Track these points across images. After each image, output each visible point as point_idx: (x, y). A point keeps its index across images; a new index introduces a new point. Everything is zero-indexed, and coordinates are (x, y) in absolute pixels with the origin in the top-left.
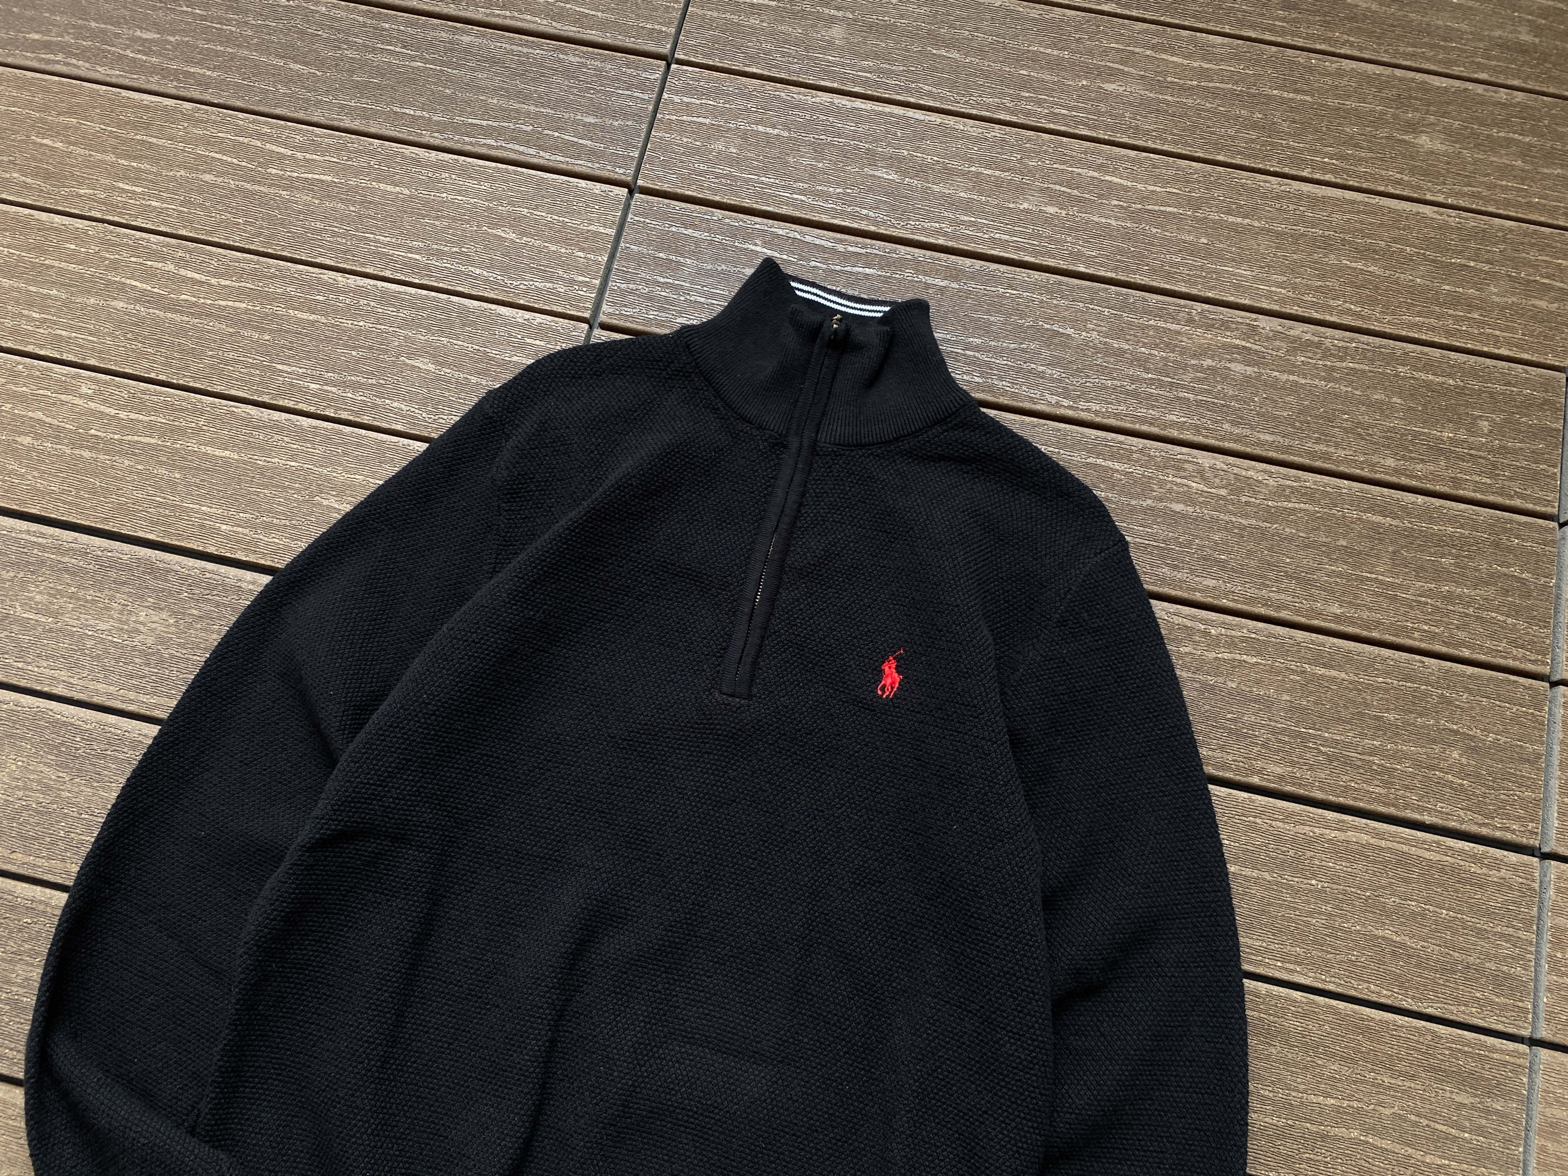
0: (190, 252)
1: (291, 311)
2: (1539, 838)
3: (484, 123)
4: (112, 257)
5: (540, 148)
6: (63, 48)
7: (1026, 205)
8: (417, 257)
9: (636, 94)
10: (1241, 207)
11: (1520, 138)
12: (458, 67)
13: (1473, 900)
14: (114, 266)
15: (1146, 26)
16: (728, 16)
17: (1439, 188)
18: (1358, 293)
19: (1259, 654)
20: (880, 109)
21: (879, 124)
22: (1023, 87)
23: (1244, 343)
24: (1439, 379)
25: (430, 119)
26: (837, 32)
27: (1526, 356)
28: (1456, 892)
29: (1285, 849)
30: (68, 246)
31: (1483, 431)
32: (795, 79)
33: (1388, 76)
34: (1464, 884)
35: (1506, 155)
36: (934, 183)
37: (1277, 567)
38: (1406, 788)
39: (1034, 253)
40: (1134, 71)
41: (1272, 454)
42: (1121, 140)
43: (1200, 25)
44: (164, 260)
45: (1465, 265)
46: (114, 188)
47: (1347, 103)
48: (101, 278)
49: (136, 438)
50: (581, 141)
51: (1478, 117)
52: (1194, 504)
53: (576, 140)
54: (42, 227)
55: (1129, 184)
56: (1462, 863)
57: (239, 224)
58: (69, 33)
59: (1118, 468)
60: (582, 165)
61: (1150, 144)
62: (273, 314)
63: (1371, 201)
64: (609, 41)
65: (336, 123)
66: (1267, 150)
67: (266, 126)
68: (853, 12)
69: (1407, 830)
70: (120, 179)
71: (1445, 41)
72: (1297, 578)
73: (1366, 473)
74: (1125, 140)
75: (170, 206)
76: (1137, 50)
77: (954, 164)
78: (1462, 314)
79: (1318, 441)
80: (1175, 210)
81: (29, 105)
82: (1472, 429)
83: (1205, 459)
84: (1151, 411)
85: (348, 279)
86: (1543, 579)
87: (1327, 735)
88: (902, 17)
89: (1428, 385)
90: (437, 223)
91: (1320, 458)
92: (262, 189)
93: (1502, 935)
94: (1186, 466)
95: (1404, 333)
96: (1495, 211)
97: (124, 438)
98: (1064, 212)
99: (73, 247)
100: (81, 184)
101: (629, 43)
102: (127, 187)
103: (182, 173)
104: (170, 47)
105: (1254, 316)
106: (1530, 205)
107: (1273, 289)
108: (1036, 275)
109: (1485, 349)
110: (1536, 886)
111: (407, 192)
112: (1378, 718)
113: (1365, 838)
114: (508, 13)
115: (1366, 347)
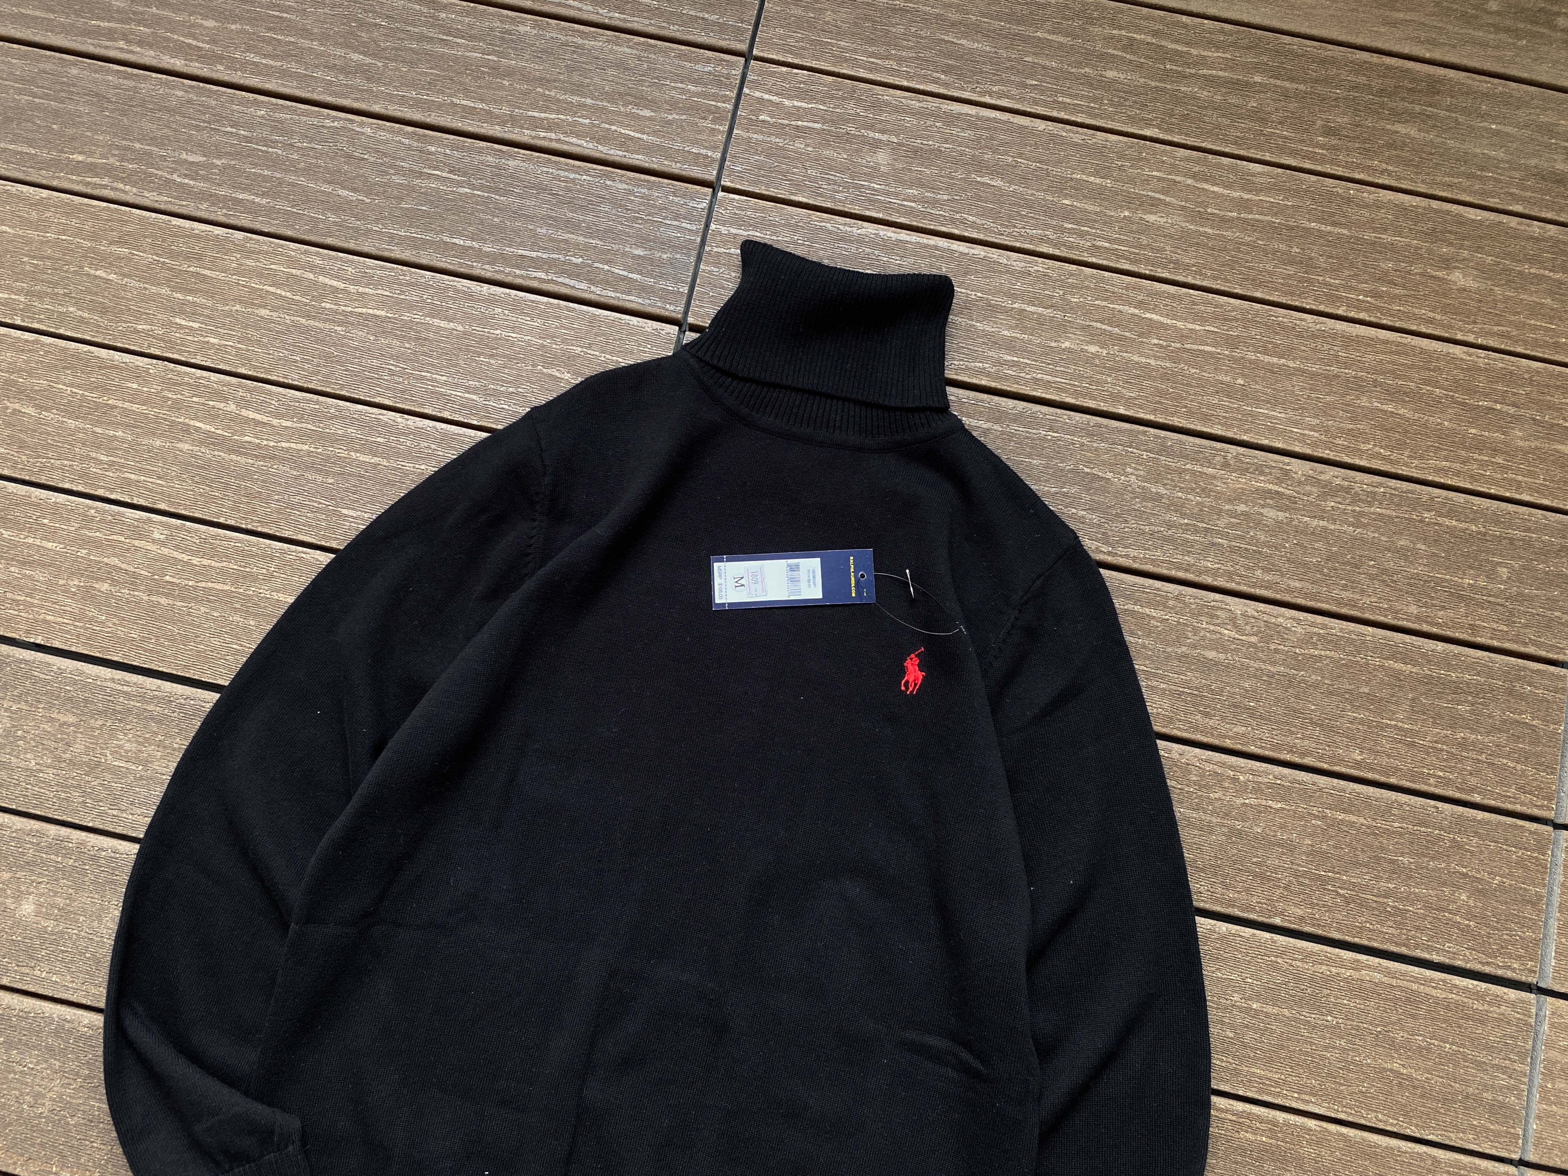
0: (250, 391)
1: (353, 454)
2: (1537, 976)
3: (534, 254)
4: (175, 397)
5: (591, 282)
6: (108, 171)
7: (1067, 344)
8: (474, 397)
9: (684, 225)
10: (1277, 346)
11: (1551, 274)
12: (505, 193)
13: (1474, 1035)
14: (177, 406)
15: (1188, 152)
16: (773, 139)
17: (1470, 327)
18: (1388, 437)
19: (1283, 800)
20: (925, 241)
21: (923, 257)
22: (1065, 219)
23: (1276, 488)
24: (1462, 525)
25: (480, 250)
26: (882, 158)
27: (1546, 502)
28: (1459, 1027)
29: (1303, 987)
30: (130, 385)
31: (1502, 577)
32: (840, 208)
33: (1424, 208)
34: (1467, 1020)
35: (1536, 292)
36: (978, 321)
37: (1302, 713)
38: (1418, 928)
39: (1076, 394)
40: (1175, 202)
41: (1301, 601)
42: (1161, 275)
43: (1242, 153)
44: (226, 400)
45: (1491, 409)
46: (171, 324)
47: (1384, 236)
48: (165, 419)
49: (210, 585)
50: (630, 275)
51: (1510, 252)
52: (1225, 651)
53: (625, 273)
54: (103, 366)
55: (1169, 321)
56: (1466, 1000)
57: (296, 361)
58: (114, 155)
59: (1154, 614)
60: (634, 301)
61: (1190, 280)
62: (335, 456)
63: (1403, 340)
64: (655, 166)
65: (386, 254)
66: (1303, 287)
67: (317, 257)
68: (897, 136)
69: (1416, 968)
70: (175, 313)
71: (1482, 170)
72: (1321, 726)
73: (1389, 620)
74: (1166, 275)
75: (228, 343)
76: (1178, 179)
77: (996, 300)
78: (1486, 458)
79: (1345, 588)
80: (1214, 349)
81: (79, 233)
82: (1491, 576)
83: (1237, 605)
84: (1186, 558)
85: (407, 420)
86: (1552, 727)
87: (1345, 878)
88: (946, 141)
89: (1451, 531)
90: (492, 362)
91: (1347, 605)
92: (317, 324)
93: (1498, 1067)
94: (1219, 613)
95: (1430, 478)
96: (1523, 351)
97: (199, 584)
98: (1105, 352)
99: (135, 386)
100: (138, 320)
101: (675, 168)
102: (183, 322)
103: (238, 307)
104: (217, 171)
105: (1287, 459)
106: (1556, 345)
107: (1306, 432)
108: (1078, 416)
109: (1508, 494)
110: (1532, 1021)
111: (460, 328)
112: (1392, 862)
113: (1378, 976)
114: (553, 136)
115: (1393, 492)
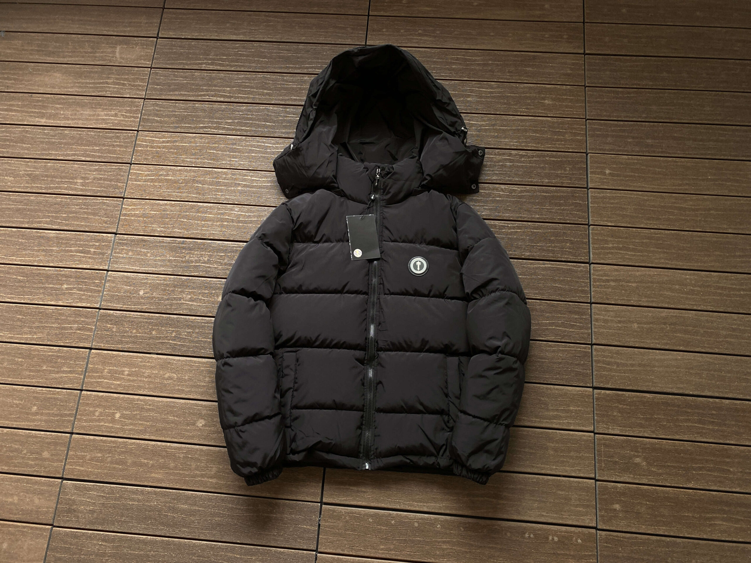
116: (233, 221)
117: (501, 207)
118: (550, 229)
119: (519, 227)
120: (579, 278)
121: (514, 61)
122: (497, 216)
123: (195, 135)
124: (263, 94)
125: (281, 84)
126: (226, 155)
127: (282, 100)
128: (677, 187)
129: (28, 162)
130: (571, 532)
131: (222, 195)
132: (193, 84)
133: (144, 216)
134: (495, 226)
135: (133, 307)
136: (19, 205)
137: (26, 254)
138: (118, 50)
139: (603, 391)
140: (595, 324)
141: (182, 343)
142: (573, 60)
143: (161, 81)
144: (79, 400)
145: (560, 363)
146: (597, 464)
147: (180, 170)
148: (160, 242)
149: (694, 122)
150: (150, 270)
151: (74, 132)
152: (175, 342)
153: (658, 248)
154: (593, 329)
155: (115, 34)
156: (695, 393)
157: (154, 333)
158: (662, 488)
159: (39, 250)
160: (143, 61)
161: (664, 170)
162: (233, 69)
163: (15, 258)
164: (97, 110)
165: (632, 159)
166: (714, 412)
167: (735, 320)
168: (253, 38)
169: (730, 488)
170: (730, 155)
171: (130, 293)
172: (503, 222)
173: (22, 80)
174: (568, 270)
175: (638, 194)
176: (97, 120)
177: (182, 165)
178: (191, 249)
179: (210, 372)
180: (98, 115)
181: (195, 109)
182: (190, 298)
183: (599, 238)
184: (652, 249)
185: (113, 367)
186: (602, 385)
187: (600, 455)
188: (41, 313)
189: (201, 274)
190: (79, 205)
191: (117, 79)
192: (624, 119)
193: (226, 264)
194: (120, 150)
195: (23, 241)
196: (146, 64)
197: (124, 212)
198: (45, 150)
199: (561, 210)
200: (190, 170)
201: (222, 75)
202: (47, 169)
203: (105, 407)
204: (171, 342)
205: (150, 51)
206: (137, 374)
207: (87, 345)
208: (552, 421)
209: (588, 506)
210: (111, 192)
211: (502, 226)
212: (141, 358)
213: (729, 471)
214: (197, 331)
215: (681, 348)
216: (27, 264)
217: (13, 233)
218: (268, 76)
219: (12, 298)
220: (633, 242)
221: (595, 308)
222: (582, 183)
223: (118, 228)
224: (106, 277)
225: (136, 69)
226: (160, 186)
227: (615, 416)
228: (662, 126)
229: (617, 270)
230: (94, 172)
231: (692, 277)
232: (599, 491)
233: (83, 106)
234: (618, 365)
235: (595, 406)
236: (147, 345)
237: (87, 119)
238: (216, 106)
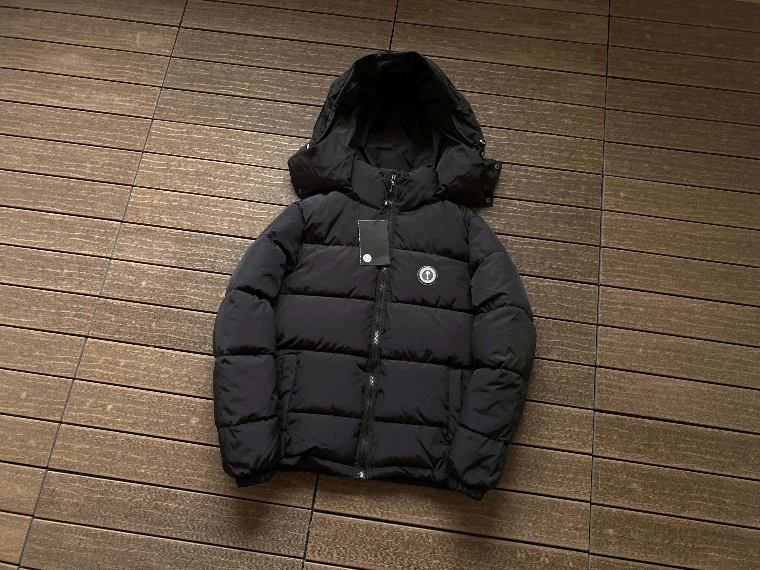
116: (242, 217)
117: (514, 222)
118: (562, 248)
119: (531, 244)
120: (587, 299)
121: (537, 78)
122: (509, 231)
123: (210, 127)
124: (283, 92)
125: (301, 83)
126: (240, 150)
127: (302, 99)
128: (689, 215)
129: (37, 142)
130: (563, 555)
131: (233, 190)
132: (212, 76)
133: (151, 205)
134: (507, 241)
135: (134, 298)
136: (24, 185)
137: (27, 236)
138: (138, 36)
139: (604, 414)
140: (600, 346)
141: (181, 338)
142: (595, 81)
143: (180, 70)
144: (71, 388)
145: (563, 383)
146: (593, 487)
147: (192, 162)
148: (167, 233)
149: (710, 152)
150: (155, 261)
151: (86, 115)
152: (175, 336)
153: (667, 274)
154: (598, 351)
155: (137, 20)
156: (696, 422)
157: (153, 325)
158: (657, 516)
159: (42, 232)
160: (163, 50)
161: (678, 198)
162: (254, 64)
163: (15, 239)
164: (112, 95)
165: (647, 184)
166: (713, 443)
167: (739, 351)
168: (276, 34)
169: (724, 519)
170: (744, 188)
171: (133, 283)
172: (515, 237)
173: (37, 59)
174: (576, 289)
175: (651, 220)
176: (111, 105)
177: (195, 157)
178: (197, 242)
179: (208, 369)
180: (113, 100)
181: (213, 102)
182: (193, 292)
183: (610, 260)
184: (661, 275)
185: (109, 356)
186: (603, 408)
187: (597, 478)
188: (38, 297)
189: (206, 268)
190: (86, 190)
191: (135, 65)
192: (641, 144)
193: (232, 260)
194: (132, 138)
195: (26, 222)
196: (165, 52)
197: (132, 200)
198: (56, 132)
199: (574, 229)
200: (203, 163)
201: (242, 69)
202: (56, 151)
203: (98, 398)
204: (170, 335)
205: (171, 40)
206: (132, 366)
207: (83, 333)
208: (551, 441)
209: (581, 529)
210: (120, 179)
211: (514, 241)
212: (138, 350)
213: (724, 501)
214: (198, 326)
215: (684, 376)
216: (28, 245)
217: (16, 214)
218: (289, 74)
219: (10, 280)
220: (643, 267)
221: (601, 330)
222: (596, 204)
223: (124, 215)
224: (109, 264)
225: (156, 57)
226: (171, 176)
227: (614, 440)
228: (679, 154)
229: (625, 294)
230: (104, 157)
231: (699, 306)
232: (594, 514)
233: (98, 89)
234: (620, 388)
235: (595, 428)
236: (146, 336)
237: (101, 104)
238: (234, 100)
